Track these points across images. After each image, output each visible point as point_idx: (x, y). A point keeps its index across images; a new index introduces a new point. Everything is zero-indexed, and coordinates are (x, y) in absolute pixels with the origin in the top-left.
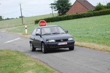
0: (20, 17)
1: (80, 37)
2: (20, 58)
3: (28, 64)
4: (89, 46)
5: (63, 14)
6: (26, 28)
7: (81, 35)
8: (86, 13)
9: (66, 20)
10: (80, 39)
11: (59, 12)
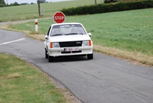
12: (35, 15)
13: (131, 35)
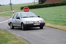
0: (9, 4)
1: (55, 21)
2: (7, 36)
3: (13, 41)
4: (62, 29)
5: (42, 3)
6: (14, 13)
7: (56, 20)
8: (60, 2)
9: (44, 7)
10: (55, 22)
11: (39, 1)
12: (9, 10)
13: (61, 18)
